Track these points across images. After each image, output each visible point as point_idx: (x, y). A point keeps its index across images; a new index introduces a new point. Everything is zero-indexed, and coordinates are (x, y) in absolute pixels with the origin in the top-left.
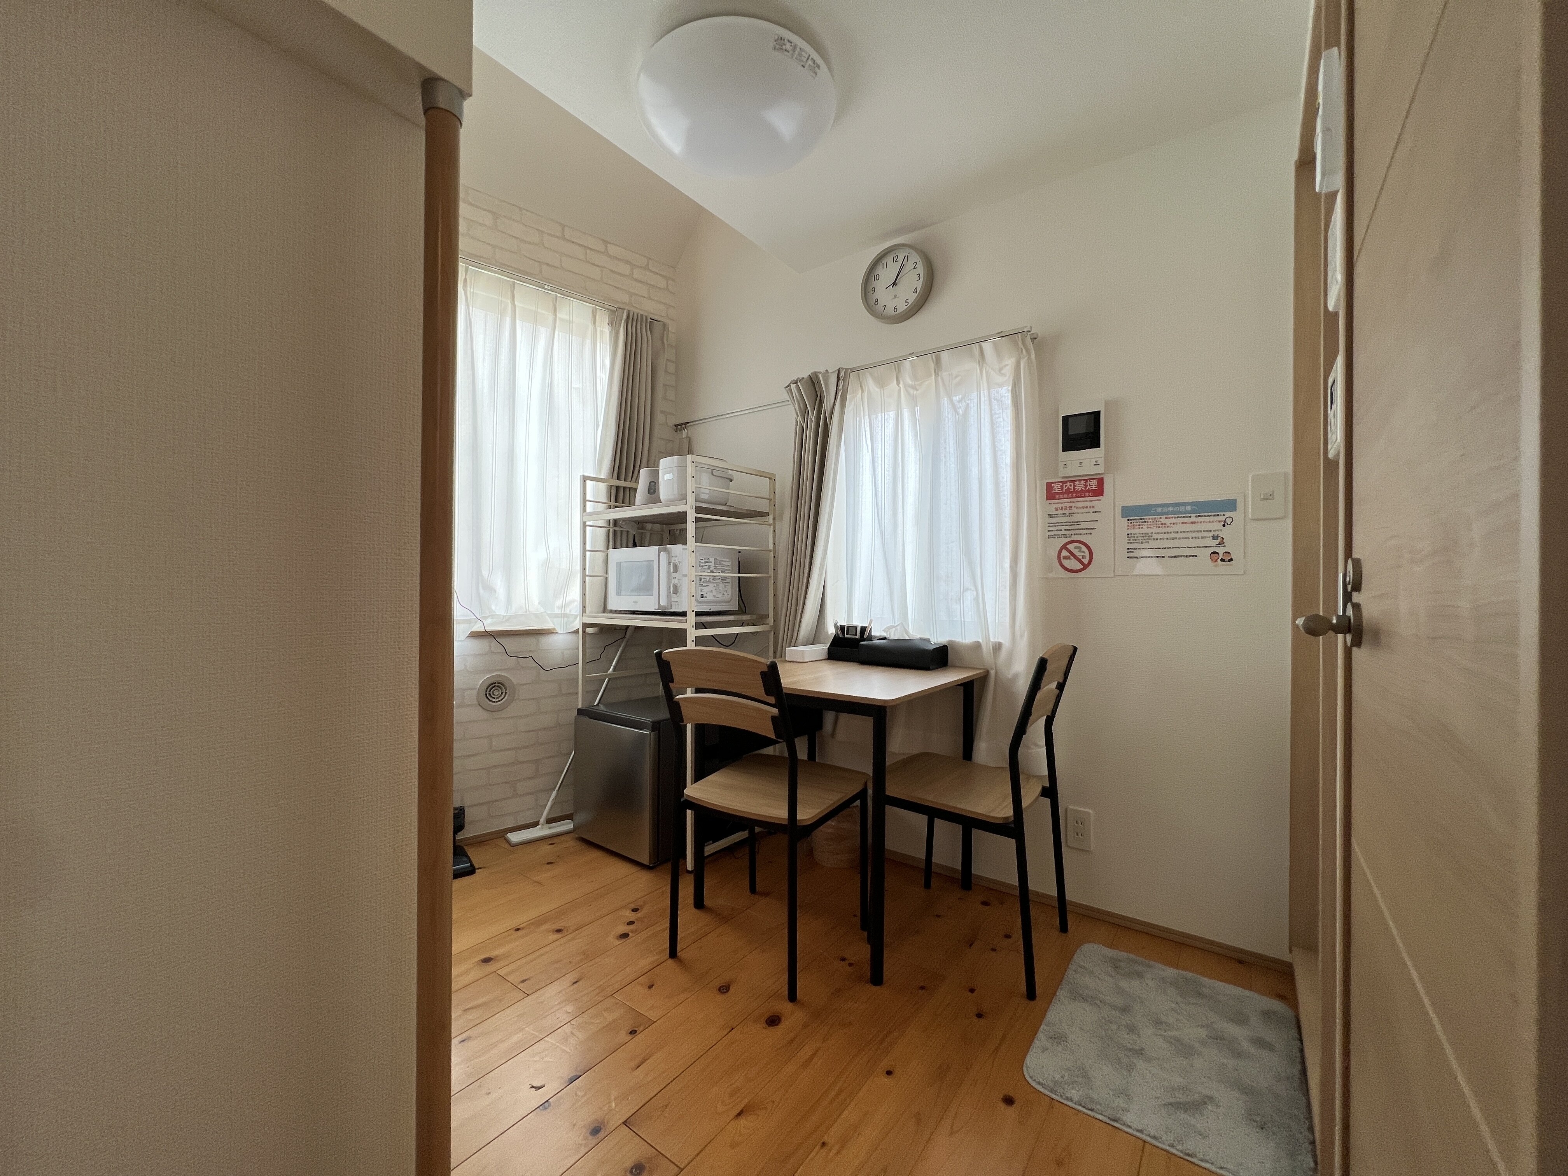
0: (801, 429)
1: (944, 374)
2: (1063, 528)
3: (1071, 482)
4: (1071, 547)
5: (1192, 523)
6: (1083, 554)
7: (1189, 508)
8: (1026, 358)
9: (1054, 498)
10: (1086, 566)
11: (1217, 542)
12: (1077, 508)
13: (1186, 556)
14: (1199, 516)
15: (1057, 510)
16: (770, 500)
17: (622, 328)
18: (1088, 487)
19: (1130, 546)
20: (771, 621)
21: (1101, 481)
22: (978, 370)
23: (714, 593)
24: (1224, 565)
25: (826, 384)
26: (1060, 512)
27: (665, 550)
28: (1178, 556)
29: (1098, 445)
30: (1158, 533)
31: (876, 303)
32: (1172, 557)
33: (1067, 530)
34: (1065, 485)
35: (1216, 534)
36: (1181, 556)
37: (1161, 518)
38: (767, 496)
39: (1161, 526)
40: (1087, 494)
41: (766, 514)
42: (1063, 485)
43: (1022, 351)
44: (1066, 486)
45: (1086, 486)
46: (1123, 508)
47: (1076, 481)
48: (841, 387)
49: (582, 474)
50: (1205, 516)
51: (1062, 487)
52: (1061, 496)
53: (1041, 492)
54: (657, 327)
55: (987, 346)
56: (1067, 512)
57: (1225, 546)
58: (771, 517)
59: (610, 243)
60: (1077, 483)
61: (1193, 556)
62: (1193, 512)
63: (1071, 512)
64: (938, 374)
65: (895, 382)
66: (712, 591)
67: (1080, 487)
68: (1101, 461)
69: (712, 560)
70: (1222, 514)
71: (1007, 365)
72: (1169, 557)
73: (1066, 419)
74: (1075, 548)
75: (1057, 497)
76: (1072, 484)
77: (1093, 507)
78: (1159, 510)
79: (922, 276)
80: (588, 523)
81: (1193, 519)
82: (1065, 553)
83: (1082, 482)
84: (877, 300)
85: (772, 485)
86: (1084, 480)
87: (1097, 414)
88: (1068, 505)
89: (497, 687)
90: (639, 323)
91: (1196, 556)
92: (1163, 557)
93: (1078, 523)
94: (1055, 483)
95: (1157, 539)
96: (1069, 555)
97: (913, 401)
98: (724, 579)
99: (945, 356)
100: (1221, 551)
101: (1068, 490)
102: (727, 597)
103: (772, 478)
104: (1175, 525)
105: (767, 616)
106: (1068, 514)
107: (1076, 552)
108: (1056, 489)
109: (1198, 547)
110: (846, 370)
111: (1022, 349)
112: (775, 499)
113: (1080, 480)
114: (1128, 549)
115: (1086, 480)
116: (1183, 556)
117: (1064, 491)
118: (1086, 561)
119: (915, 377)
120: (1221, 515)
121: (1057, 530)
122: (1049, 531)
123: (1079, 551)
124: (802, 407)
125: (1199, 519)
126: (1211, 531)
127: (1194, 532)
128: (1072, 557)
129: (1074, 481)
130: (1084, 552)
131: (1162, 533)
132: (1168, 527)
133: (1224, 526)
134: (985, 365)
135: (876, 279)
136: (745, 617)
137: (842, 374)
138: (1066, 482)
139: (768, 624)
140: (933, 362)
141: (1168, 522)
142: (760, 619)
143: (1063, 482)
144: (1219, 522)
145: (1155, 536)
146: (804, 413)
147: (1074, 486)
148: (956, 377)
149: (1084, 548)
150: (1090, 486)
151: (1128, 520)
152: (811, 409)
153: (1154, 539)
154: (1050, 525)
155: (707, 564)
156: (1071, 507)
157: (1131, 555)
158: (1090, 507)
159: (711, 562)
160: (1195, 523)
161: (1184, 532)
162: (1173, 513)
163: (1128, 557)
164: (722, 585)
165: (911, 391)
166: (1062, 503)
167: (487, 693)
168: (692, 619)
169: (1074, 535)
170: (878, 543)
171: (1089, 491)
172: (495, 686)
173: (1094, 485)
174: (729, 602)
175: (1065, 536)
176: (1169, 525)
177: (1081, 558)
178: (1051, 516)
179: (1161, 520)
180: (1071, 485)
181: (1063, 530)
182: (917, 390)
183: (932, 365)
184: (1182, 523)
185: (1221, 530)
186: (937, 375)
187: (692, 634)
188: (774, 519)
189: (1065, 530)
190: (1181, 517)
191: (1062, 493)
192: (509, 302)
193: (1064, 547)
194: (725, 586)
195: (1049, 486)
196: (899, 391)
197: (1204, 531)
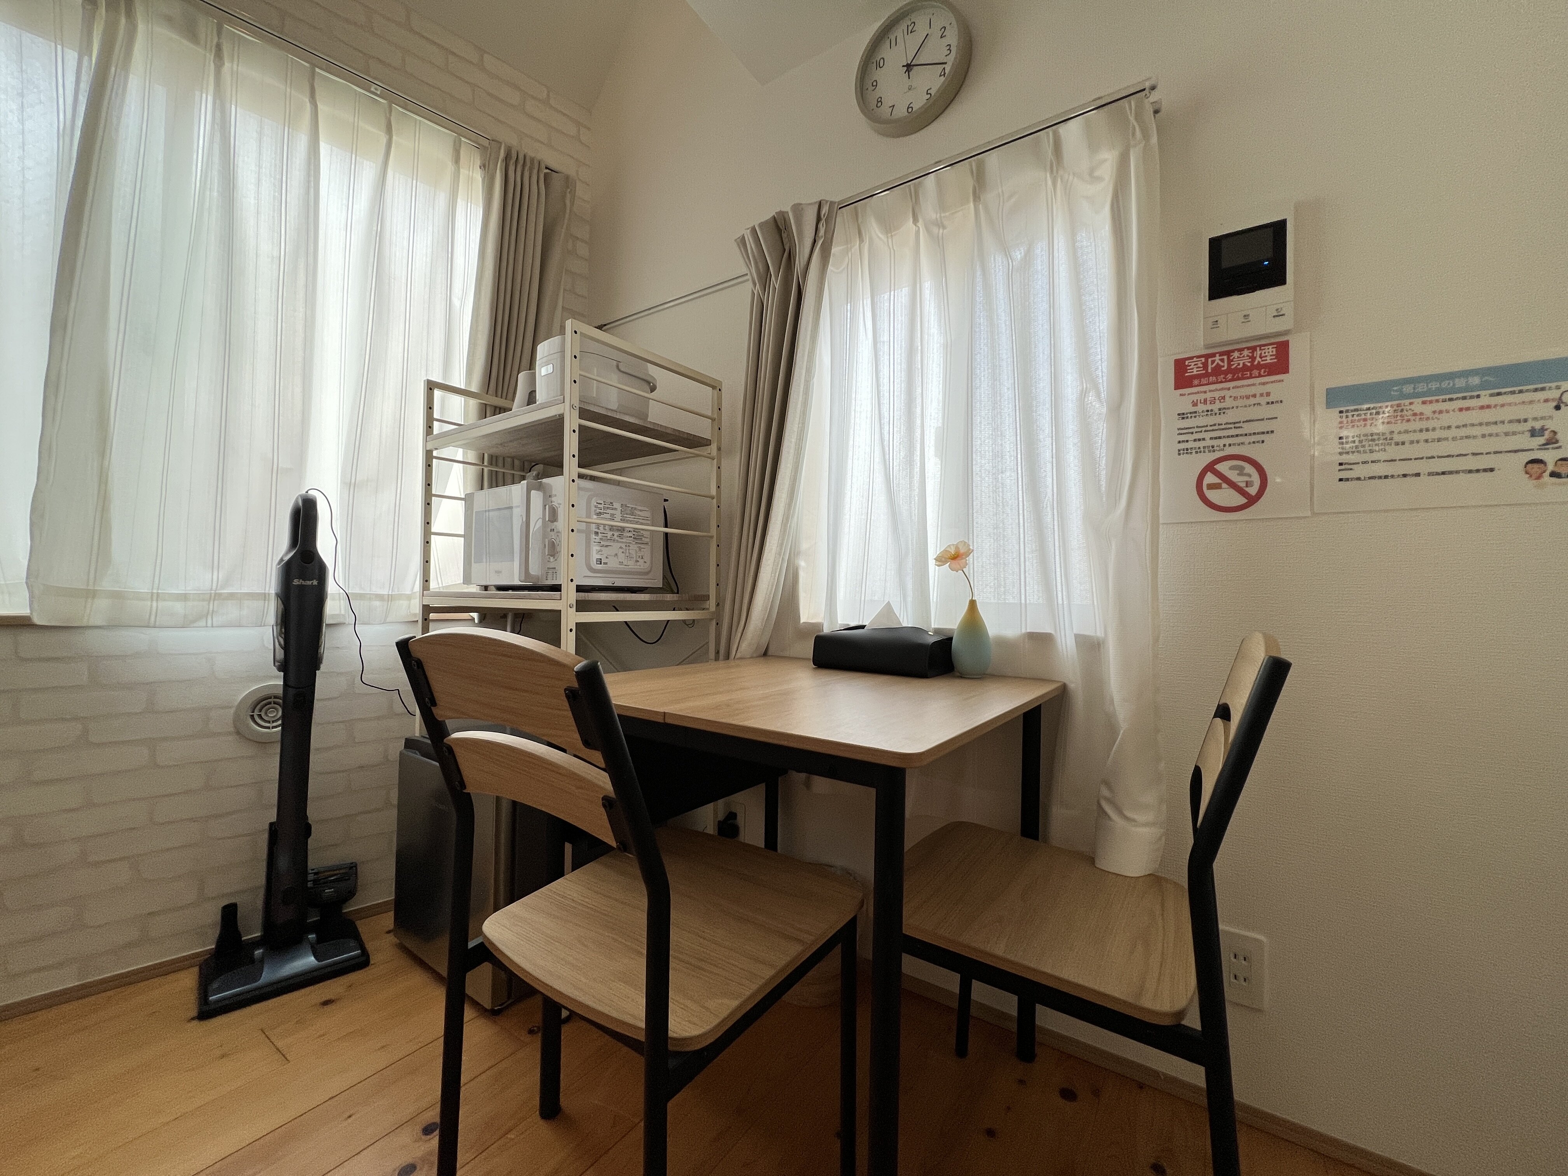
0: (760, 304)
1: (990, 197)
2: (1207, 436)
3: (1221, 354)
4: (1221, 467)
5: (1482, 408)
6: (1246, 478)
7: (1476, 380)
8: (1142, 145)
9: (1191, 385)
10: (1252, 500)
11: (1542, 440)
12: (1235, 398)
13: (1470, 471)
14: (1499, 394)
15: (1195, 404)
16: (713, 420)
17: (498, 171)
18: (1258, 359)
19: (1345, 458)
20: (712, 604)
21: (1283, 349)
22: (1050, 182)
23: (622, 558)
24: (1555, 484)
25: (800, 232)
26: (1201, 407)
27: (540, 487)
28: (1451, 473)
29: (1282, 281)
30: (1406, 432)
31: (879, 104)
32: (1438, 474)
33: (1216, 438)
34: (1210, 360)
35: (1537, 425)
36: (1457, 472)
37: (1411, 404)
38: (709, 414)
39: (1412, 418)
40: (1256, 372)
41: (706, 443)
42: (1207, 361)
43: (1134, 134)
44: (1213, 362)
45: (1253, 358)
46: (1329, 392)
47: (1233, 351)
48: (822, 232)
49: (425, 379)
50: (1513, 393)
51: (1205, 366)
52: (1204, 381)
53: (1166, 375)
54: (557, 183)
55: (1071, 132)
56: (1215, 407)
57: (1560, 447)
58: (714, 447)
59: (488, 53)
60: (1236, 354)
61: (1485, 470)
62: (1483, 386)
63: (1222, 405)
64: (979, 198)
65: (911, 220)
66: (616, 555)
67: (1241, 360)
68: (1288, 310)
69: (617, 505)
70: (1553, 385)
71: (1105, 160)
72: (1430, 474)
73: (1216, 244)
74: (1232, 468)
75: (1196, 382)
76: (1225, 357)
77: (1268, 394)
78: (1408, 389)
79: (954, 49)
80: (435, 453)
81: (1485, 400)
82: (1210, 478)
83: (1246, 352)
84: (880, 101)
85: (716, 398)
86: (1248, 348)
87: (1278, 229)
88: (1217, 395)
89: (275, 703)
90: (527, 168)
91: (1492, 470)
92: (1418, 475)
93: (1237, 425)
94: (1192, 358)
95: (1403, 443)
96: (1220, 481)
97: (939, 243)
98: (637, 536)
99: (992, 160)
100: (1550, 457)
101: (1217, 370)
102: (642, 566)
103: (715, 386)
104: (1444, 414)
105: (707, 598)
106: (1218, 412)
107: (1233, 476)
108: (1194, 369)
109: (1496, 453)
110: (832, 203)
111: (1134, 126)
112: (720, 419)
113: (1240, 350)
114: (1341, 464)
115: (1253, 349)
116: (1464, 471)
117: (1210, 371)
118: (1253, 491)
119: (942, 206)
120: (1550, 388)
121: (1195, 440)
122: (1179, 442)
123: (1238, 474)
124: (761, 267)
125: (1500, 400)
126: (1526, 421)
127: (1488, 424)
128: (1224, 485)
129: (1228, 353)
130: (1250, 476)
131: (1415, 431)
132: (1428, 419)
133: (1558, 408)
134: (1061, 172)
135: (879, 66)
136: (669, 597)
137: (825, 210)
138: (1213, 355)
139: (708, 609)
140: (973, 177)
141: (1427, 410)
142: (697, 601)
143: (1207, 356)
144: (1546, 401)
145: (1397, 438)
146: (765, 279)
147: (1229, 361)
148: (1010, 197)
149: (1249, 469)
150: (1261, 357)
151: (1341, 412)
152: (775, 274)
153: (1397, 444)
154: (1182, 431)
155: (608, 511)
156: (1224, 398)
157: (1344, 475)
158: (1262, 395)
159: (616, 509)
160: (1489, 407)
161: (1465, 426)
162: (1440, 391)
163: (1341, 480)
164: (634, 547)
165: (935, 230)
166: (1205, 392)
167: (256, 712)
168: (570, 595)
169: (1230, 445)
170: (879, 479)
171: (1259, 367)
172: (270, 703)
173: (1269, 355)
174: (647, 573)
175: (1212, 449)
176: (1431, 415)
177: (1243, 485)
178: (1182, 416)
179: (1412, 407)
180: (1222, 360)
181: (1207, 438)
182: (944, 227)
183: (970, 183)
184: (1461, 410)
185: (1551, 417)
186: (977, 197)
187: (571, 619)
188: (719, 449)
189: (1211, 438)
190: (1457, 399)
191: (1207, 375)
192: (307, 100)
193: (1210, 468)
194: (640, 549)
195: (1180, 366)
196: (918, 233)
197: (1510, 422)
